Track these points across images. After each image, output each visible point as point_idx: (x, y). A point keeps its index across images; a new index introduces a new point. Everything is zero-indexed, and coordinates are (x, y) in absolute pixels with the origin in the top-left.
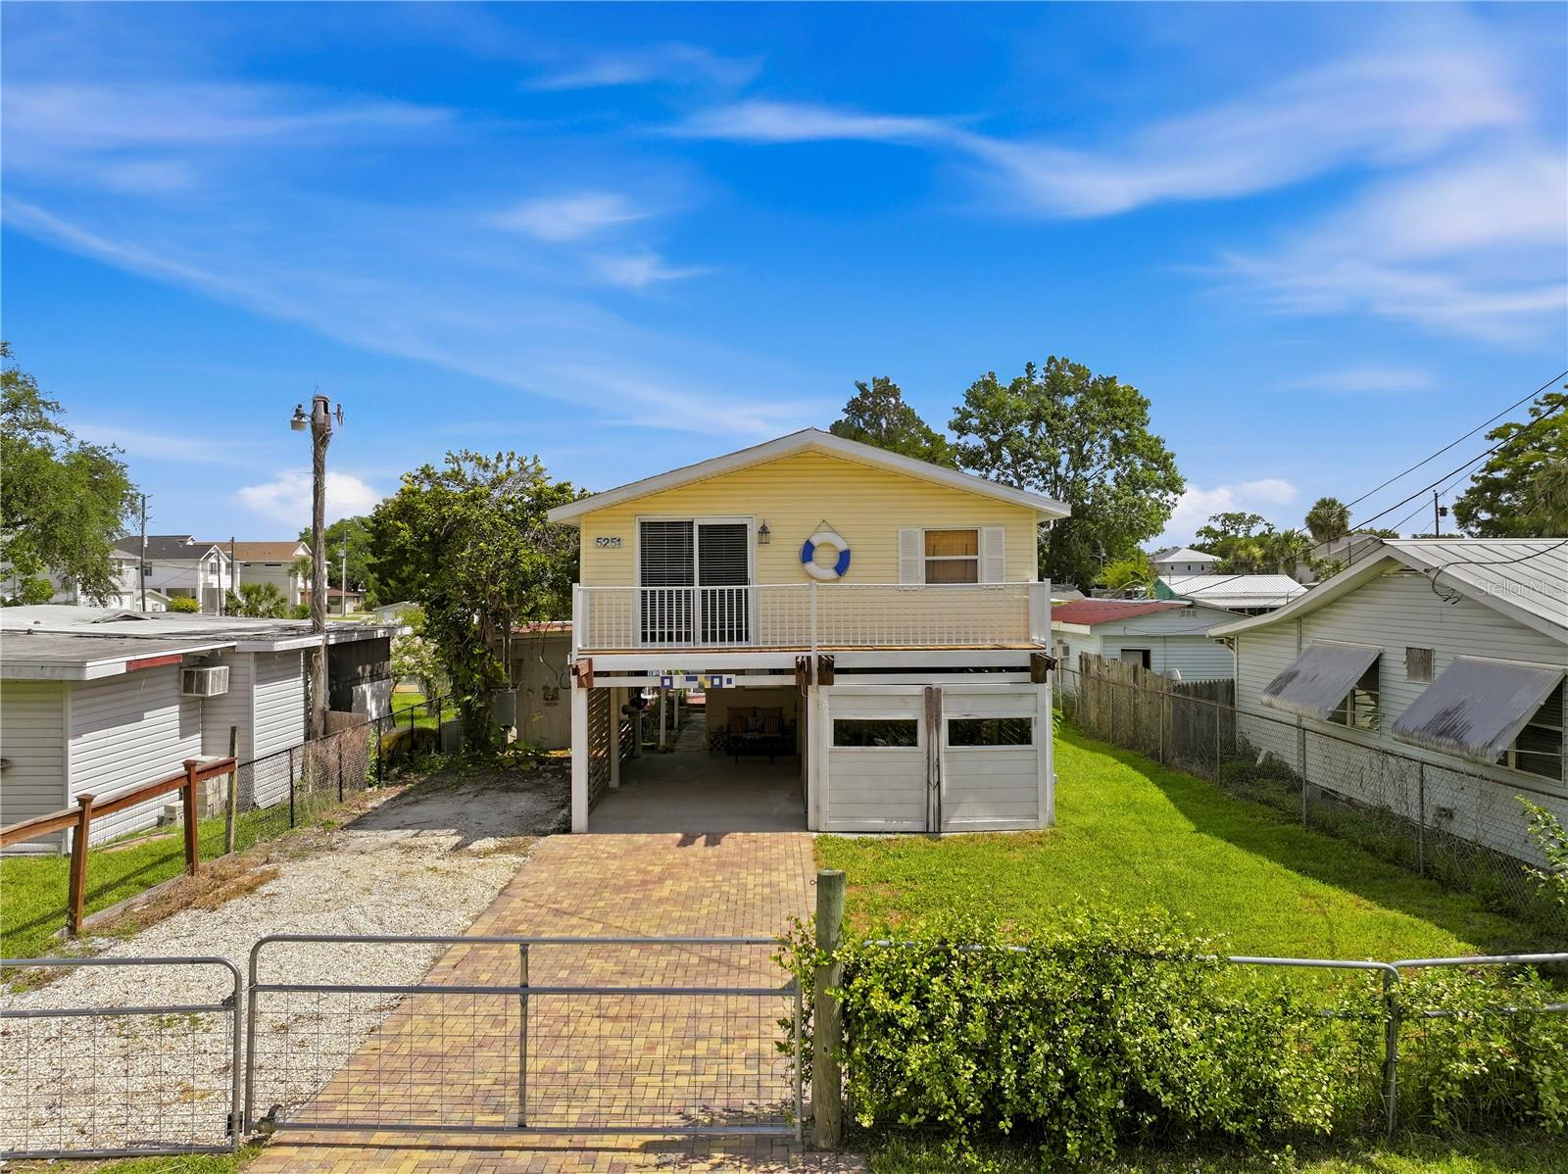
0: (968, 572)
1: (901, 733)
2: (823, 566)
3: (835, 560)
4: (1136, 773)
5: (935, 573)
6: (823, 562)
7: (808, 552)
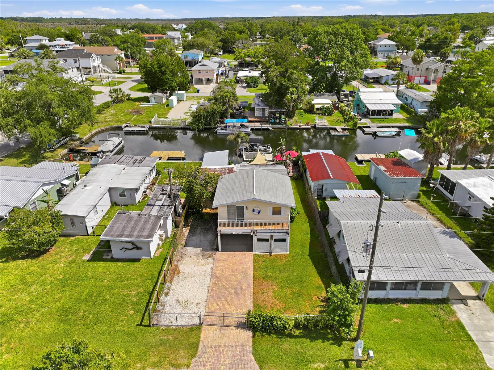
0: (279, 213)
1: (267, 240)
2: (256, 213)
3: (258, 212)
4: (308, 250)
5: (274, 213)
6: (256, 212)
7: (254, 211)
